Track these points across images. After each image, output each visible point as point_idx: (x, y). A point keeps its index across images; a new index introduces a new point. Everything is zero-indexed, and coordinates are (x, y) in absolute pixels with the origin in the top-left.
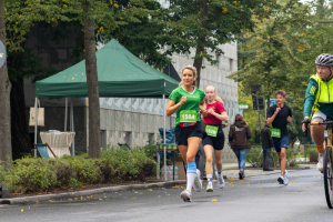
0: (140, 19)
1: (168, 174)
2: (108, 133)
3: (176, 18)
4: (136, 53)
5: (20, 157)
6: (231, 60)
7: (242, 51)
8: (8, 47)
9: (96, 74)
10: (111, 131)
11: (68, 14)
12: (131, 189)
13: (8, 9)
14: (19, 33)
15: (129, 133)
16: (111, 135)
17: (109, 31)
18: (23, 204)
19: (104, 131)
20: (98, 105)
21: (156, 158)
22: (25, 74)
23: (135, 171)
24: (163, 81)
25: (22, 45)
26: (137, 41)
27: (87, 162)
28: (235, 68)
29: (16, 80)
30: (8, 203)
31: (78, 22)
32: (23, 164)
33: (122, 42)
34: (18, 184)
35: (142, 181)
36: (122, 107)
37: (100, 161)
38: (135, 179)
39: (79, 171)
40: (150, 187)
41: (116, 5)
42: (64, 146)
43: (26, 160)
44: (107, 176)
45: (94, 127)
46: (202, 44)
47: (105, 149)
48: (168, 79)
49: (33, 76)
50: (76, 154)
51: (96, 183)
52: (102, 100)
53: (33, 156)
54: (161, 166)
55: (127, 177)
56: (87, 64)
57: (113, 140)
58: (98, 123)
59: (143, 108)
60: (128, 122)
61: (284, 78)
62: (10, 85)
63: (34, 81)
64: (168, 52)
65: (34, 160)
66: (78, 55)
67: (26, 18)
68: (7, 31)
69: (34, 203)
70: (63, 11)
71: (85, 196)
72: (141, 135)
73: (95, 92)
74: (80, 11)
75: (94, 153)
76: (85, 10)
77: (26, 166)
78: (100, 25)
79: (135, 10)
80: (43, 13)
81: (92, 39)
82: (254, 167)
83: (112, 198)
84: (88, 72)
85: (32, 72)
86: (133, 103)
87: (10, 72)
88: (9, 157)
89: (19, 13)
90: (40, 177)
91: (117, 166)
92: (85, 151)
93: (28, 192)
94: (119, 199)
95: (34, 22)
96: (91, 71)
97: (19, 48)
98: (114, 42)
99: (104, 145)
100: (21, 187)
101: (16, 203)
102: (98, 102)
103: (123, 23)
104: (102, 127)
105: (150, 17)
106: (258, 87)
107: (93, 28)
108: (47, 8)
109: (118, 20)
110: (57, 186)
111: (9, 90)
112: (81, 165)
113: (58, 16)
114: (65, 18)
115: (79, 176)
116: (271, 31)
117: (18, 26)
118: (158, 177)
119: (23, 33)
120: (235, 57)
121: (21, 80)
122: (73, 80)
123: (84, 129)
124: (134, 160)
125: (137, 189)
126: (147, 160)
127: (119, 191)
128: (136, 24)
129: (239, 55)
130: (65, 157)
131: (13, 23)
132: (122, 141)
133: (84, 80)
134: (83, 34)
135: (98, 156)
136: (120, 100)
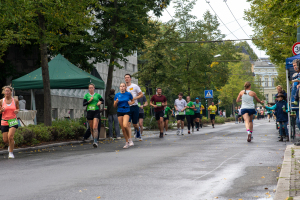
2: (59, 110)
3: (98, 41)
4: (75, 64)
6: (134, 66)
7: (141, 59)
9: (48, 75)
10: (61, 110)
11: (30, 40)
15: (72, 110)
17: (57, 49)
19: (56, 109)
20: (49, 94)
22: (7, 75)
23: (73, 133)
24: (89, 79)
27: (43, 128)
28: (136, 70)
31: (38, 44)
35: (77, 139)
37: (51, 128)
38: (73, 138)
39: (38, 134)
42: (30, 119)
44: (55, 137)
46: (114, 56)
48: (93, 78)
50: (37, 124)
51: (49, 141)
52: (53, 92)
55: (68, 137)
56: (43, 69)
57: (62, 114)
58: (50, 105)
59: (80, 95)
60: (71, 103)
61: (164, 76)
64: (94, 63)
67: (5, 42)
70: (28, 38)
71: (41, 149)
72: (79, 111)
73: (48, 86)
74: (37, 38)
76: (41, 38)
80: (15, 39)
82: (146, 130)
83: (58, 150)
84: (43, 74)
85: (11, 74)
86: (74, 92)
89: (1, 39)
91: (61, 130)
92: (43, 122)
94: (61, 151)
96: (45, 74)
98: (60, 57)
99: (56, 116)
102: (49, 92)
105: (82, 41)
106: (149, 82)
108: (17, 36)
110: (24, 144)
112: (39, 131)
114: (28, 42)
115: (38, 137)
116: (157, 48)
120: (136, 64)
122: (35, 78)
124: (72, 127)
125: (74, 144)
126: (80, 126)
127: (63, 145)
129: (139, 62)
130: (30, 126)
132: (68, 115)
134: (40, 51)
135: (50, 125)
136: (66, 91)
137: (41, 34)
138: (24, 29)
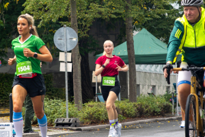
0: (161, 16)
1: (179, 112)
2: (141, 86)
4: (158, 37)
5: (87, 102)
8: (79, 34)
9: (133, 50)
10: (143, 85)
11: (115, 14)
12: (156, 121)
13: (79, 11)
14: (86, 26)
15: (154, 87)
16: (143, 88)
17: (141, 24)
18: (90, 130)
19: (138, 85)
20: (135, 69)
21: (171, 102)
22: (89, 50)
23: (159, 110)
25: (88, 33)
26: (158, 29)
27: (128, 104)
29: (84, 54)
30: (80, 130)
31: (122, 18)
32: (89, 106)
33: (149, 30)
34: (86, 119)
35: (163, 116)
36: (150, 70)
37: (137, 104)
38: (159, 115)
39: (123, 110)
40: (168, 120)
41: (145, 8)
43: (91, 103)
44: (141, 113)
45: (133, 83)
47: (139, 96)
49: (95, 52)
50: (122, 100)
51: (134, 117)
52: (137, 66)
53: (95, 101)
54: (175, 106)
55: (154, 114)
56: (128, 44)
57: (145, 91)
58: (135, 81)
60: (154, 80)
62: (81, 58)
63: (95, 55)
65: (96, 104)
66: (121, 39)
67: (90, 16)
68: (79, 25)
69: (96, 130)
70: (113, 12)
71: (127, 126)
72: (162, 87)
73: (133, 61)
74: (123, 11)
75: (133, 99)
76: (126, 12)
77: (91, 107)
78: (135, 20)
79: (158, 11)
80: (100, 13)
81: (131, 28)
83: (145, 127)
84: (129, 49)
85: (93, 50)
86: (156, 68)
87: (80, 50)
88: (81, 102)
89: (86, 13)
90: (99, 114)
91: (147, 107)
92: (127, 98)
93: (92, 123)
94: (149, 127)
95: (95, 18)
97: (86, 35)
98: (144, 30)
99: (139, 94)
100: (88, 120)
101: (85, 130)
102: (135, 67)
103: (150, 19)
104: (138, 83)
105: (167, 15)
107: (131, 22)
108: (103, 10)
109: (146, 16)
111: (80, 60)
112: (125, 107)
113: (109, 15)
114: (114, 16)
117: (85, 21)
118: (173, 113)
119: (88, 25)
121: (87, 55)
122: (119, 54)
123: (126, 84)
124: (158, 103)
125: (160, 121)
126: (166, 103)
127: (149, 122)
128: (158, 19)
131: (82, 19)
132: (150, 91)
133: (126, 54)
134: (125, 25)
135: (135, 101)
136: (149, 66)
137: (127, 7)
138: (109, 3)
